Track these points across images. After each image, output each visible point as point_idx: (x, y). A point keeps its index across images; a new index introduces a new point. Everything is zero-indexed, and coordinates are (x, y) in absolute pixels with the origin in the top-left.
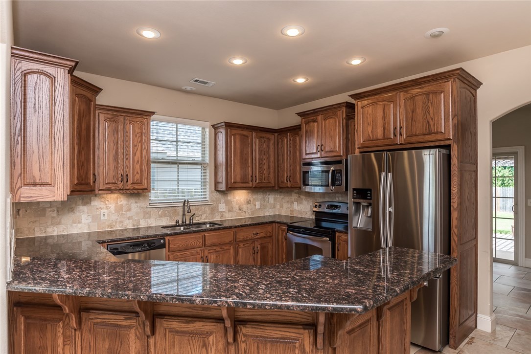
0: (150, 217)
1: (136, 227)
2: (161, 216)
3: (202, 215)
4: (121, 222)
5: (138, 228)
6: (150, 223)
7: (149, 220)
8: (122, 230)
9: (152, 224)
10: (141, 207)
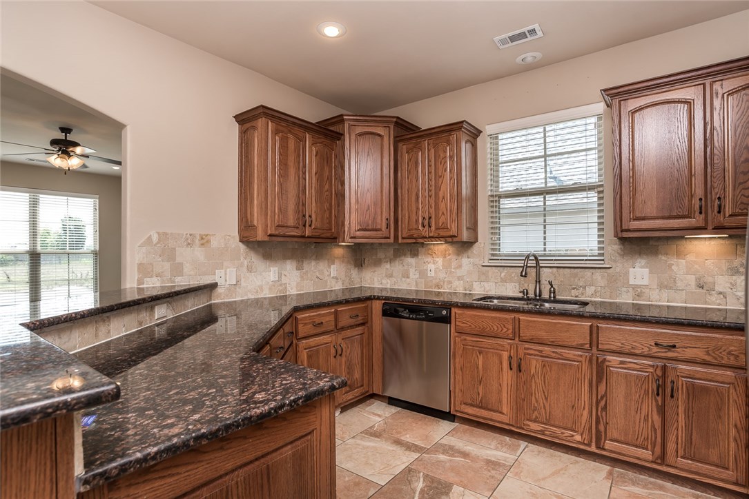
0: (487, 281)
1: (468, 292)
2: (504, 280)
3: (584, 288)
4: (450, 282)
5: (470, 294)
6: (488, 289)
7: (485, 284)
8: (450, 293)
9: (490, 290)
10: (475, 265)
